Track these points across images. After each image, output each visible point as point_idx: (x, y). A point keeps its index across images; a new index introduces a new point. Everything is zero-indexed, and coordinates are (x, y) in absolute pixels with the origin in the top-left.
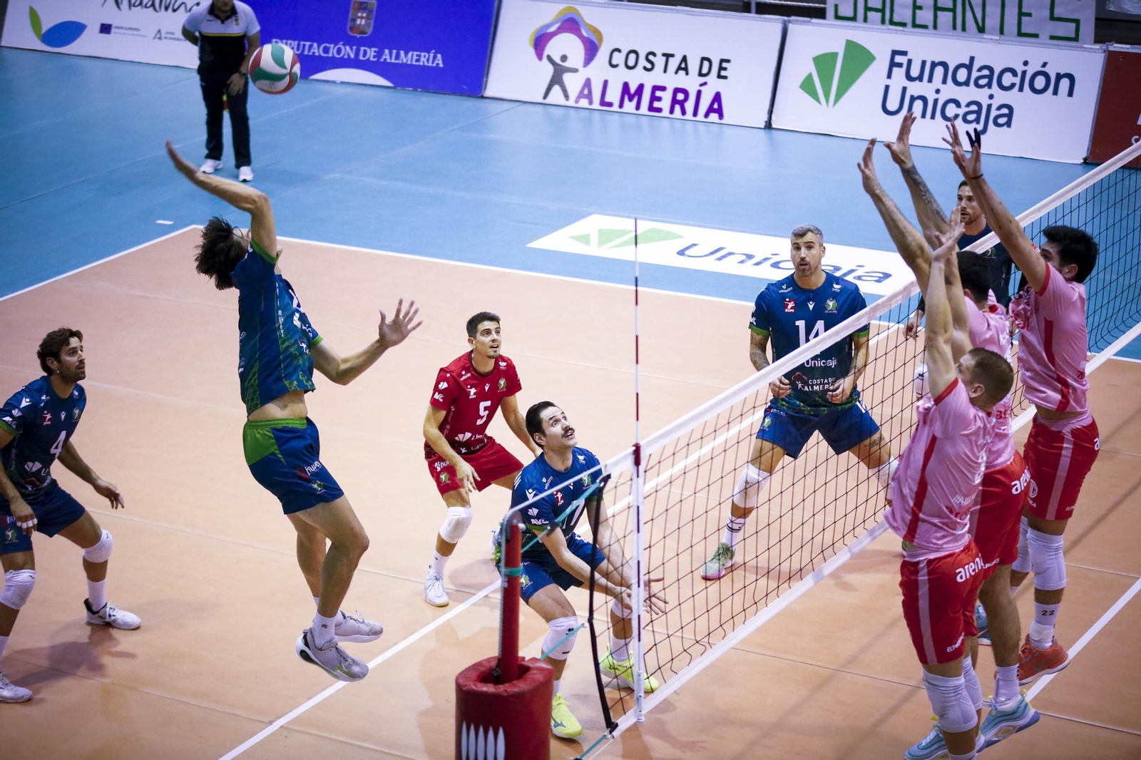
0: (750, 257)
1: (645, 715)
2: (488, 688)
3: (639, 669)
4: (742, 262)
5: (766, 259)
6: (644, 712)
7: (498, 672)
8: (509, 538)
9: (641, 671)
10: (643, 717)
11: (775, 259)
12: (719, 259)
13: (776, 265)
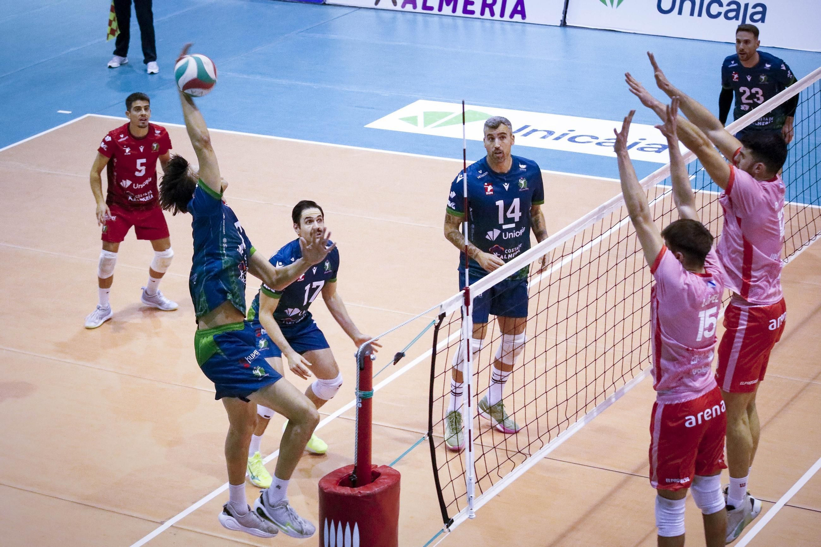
0: (550, 133)
1: (476, 513)
2: (346, 491)
3: (470, 475)
4: (544, 137)
5: (564, 135)
6: (474, 510)
7: (354, 477)
8: (363, 366)
9: (472, 476)
10: (474, 514)
11: (572, 134)
12: (525, 135)
13: (572, 140)
